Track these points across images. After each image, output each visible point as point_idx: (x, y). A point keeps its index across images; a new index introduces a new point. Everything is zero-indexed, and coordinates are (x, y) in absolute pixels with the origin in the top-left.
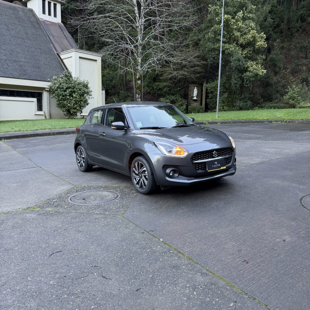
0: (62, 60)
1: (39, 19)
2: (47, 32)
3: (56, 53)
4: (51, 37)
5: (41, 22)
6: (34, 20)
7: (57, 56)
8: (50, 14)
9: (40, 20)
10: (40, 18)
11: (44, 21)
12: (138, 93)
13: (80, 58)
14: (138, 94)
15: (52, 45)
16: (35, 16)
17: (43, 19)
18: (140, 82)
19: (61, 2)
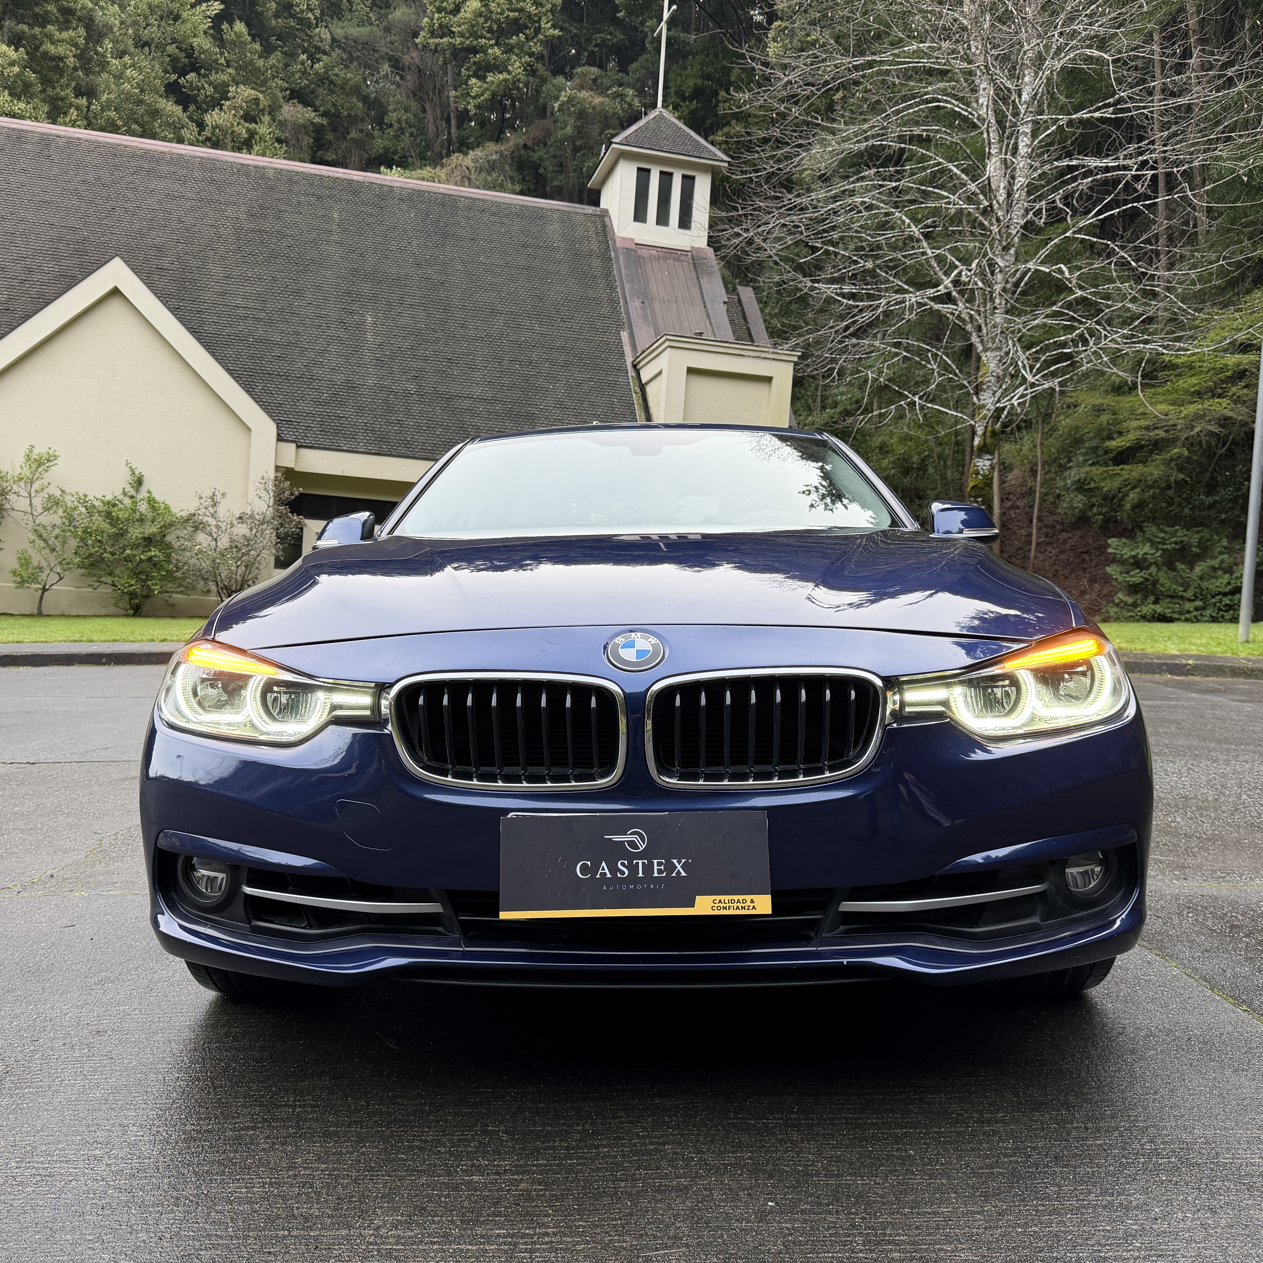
0: (642, 387)
1: (617, 241)
2: (627, 285)
3: (629, 360)
4: (634, 304)
5: (620, 251)
6: (594, 246)
7: (631, 373)
8: (662, 219)
9: (618, 245)
10: (623, 239)
11: (634, 247)
13: (691, 371)
15: (625, 335)
16: (605, 235)
17: (633, 240)
18: (988, 463)
19: (712, 167)
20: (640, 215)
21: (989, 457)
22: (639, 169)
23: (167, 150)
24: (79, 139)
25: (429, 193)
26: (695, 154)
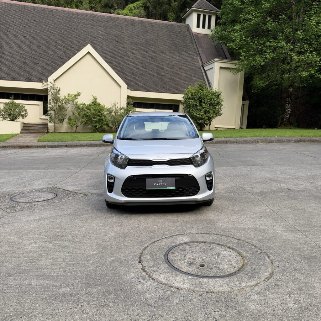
0: (205, 71)
2: (197, 45)
3: (201, 64)
4: (200, 50)
5: (194, 35)
6: (187, 34)
7: (202, 68)
8: (204, 27)
10: (194, 32)
11: (197, 34)
12: (288, 102)
13: (221, 68)
14: (288, 104)
15: (198, 58)
16: (189, 32)
17: (196, 32)
18: (291, 90)
19: (216, 13)
20: (198, 26)
21: (292, 88)
22: (198, 14)
23: (80, 12)
24: (59, 10)
25: (145, 21)
26: (212, 10)
